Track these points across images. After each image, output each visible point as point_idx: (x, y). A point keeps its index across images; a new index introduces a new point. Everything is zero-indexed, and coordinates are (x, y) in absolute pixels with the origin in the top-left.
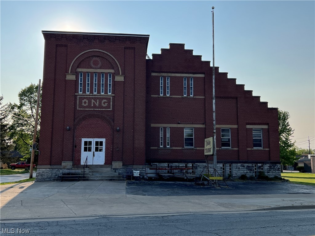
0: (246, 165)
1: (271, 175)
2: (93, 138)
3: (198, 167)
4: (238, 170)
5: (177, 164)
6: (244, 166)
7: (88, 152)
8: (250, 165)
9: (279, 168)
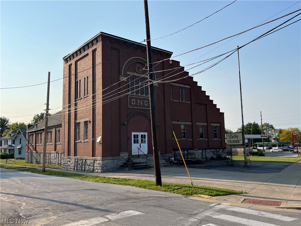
0: (212, 150)
1: (223, 156)
2: (139, 132)
4: (209, 154)
7: (136, 144)
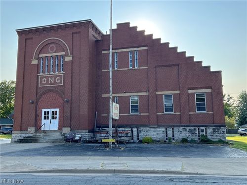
0: (188, 128)
1: (215, 138)
2: (50, 108)
3: (142, 131)
4: (180, 134)
5: (123, 129)
6: (186, 130)
7: (46, 120)
8: (192, 128)
9: (224, 132)
